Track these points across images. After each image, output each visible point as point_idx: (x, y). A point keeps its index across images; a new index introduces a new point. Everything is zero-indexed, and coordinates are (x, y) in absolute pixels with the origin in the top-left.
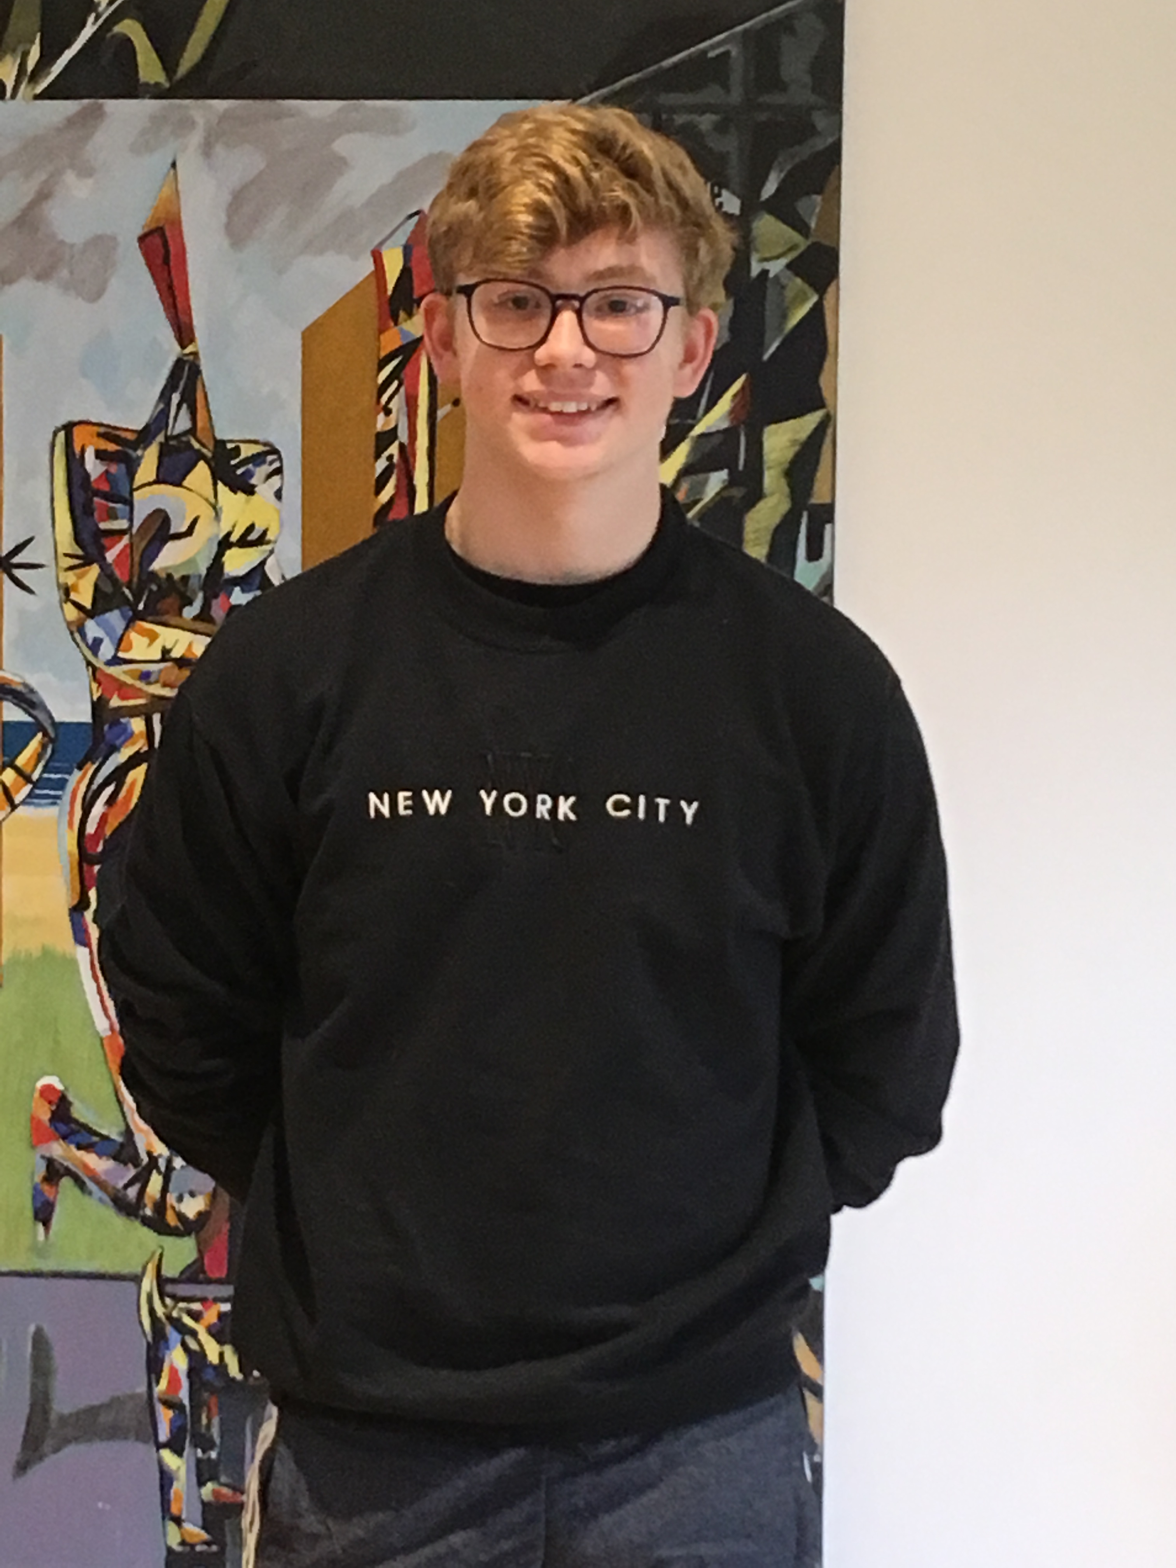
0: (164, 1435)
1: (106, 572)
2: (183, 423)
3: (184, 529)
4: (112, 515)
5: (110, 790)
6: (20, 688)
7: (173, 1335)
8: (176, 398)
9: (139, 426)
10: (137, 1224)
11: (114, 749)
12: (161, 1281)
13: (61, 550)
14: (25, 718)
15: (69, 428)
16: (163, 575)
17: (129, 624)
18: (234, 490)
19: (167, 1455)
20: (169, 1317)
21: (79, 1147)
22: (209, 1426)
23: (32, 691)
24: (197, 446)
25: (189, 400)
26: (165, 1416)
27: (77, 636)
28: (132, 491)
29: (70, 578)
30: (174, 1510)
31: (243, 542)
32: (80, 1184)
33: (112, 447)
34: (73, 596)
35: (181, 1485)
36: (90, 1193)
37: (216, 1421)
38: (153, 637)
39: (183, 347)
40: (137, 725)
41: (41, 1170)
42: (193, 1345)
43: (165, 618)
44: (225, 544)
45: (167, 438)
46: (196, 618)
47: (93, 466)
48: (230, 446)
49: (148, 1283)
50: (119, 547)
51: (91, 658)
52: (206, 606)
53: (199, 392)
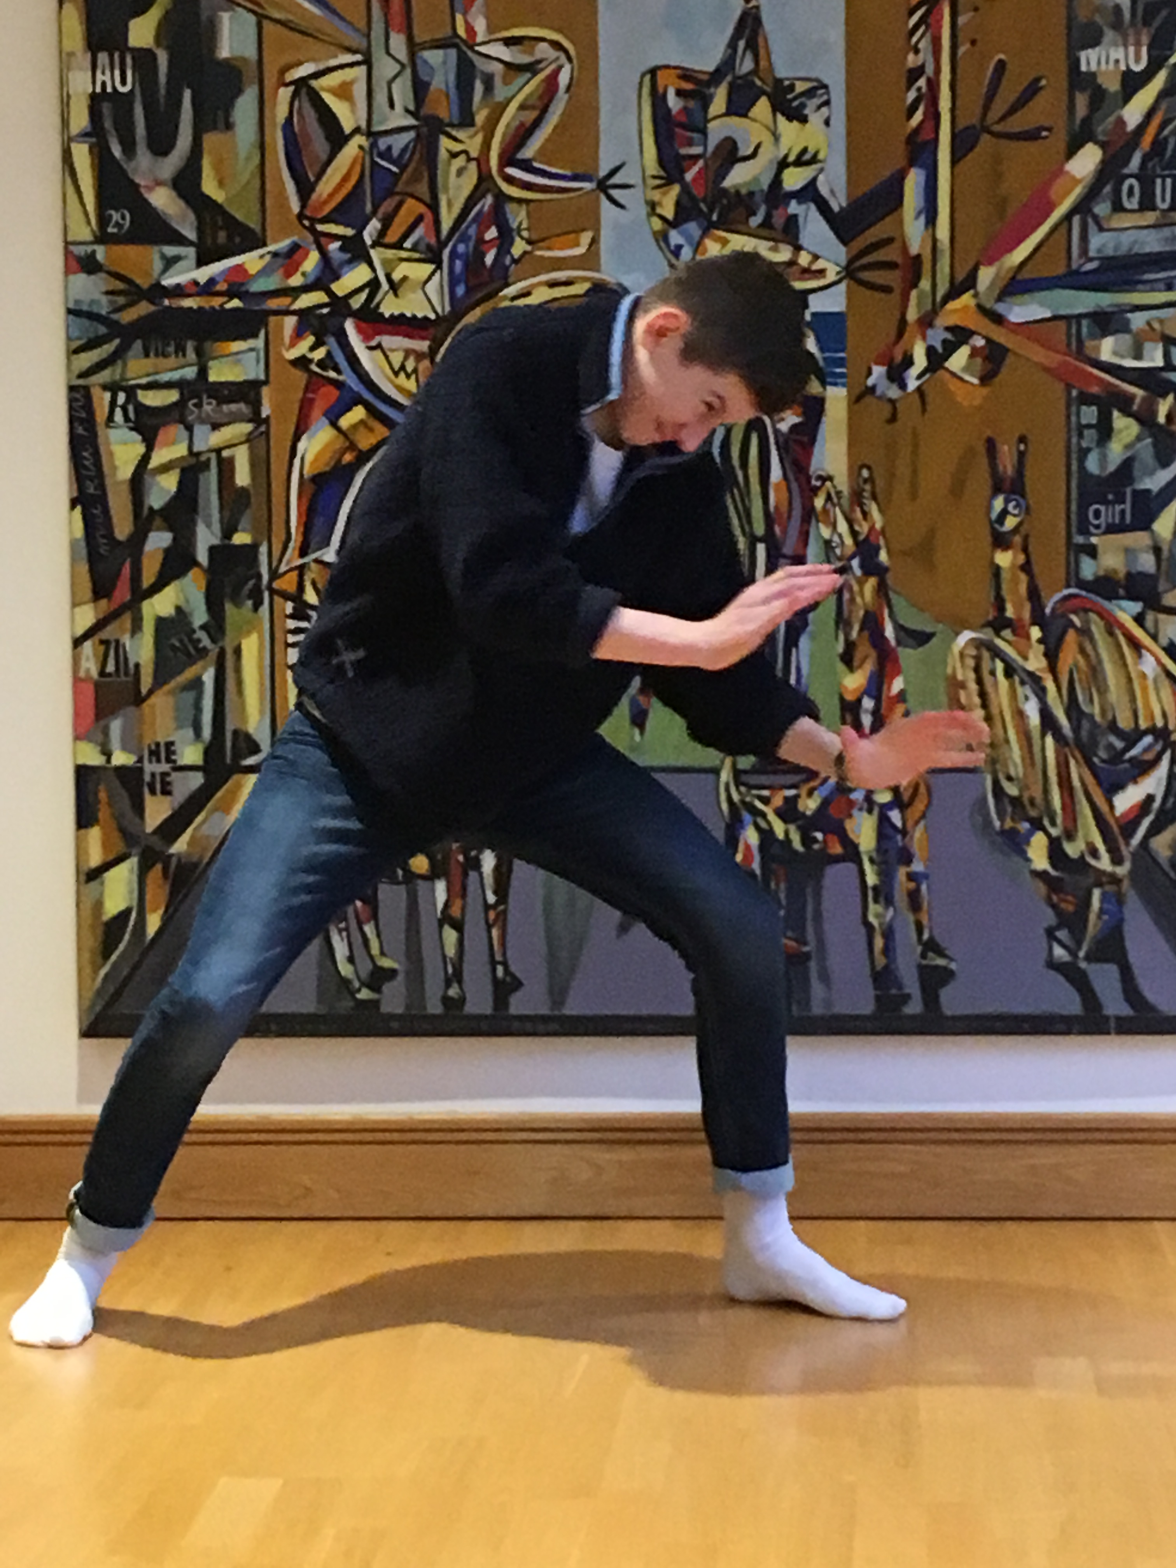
1: (685, 189)
2: (746, 65)
3: (750, 151)
4: (690, 143)
7: (747, 817)
8: (742, 44)
9: (711, 68)
12: (737, 772)
13: (648, 173)
15: (653, 72)
16: (733, 191)
17: (705, 233)
18: (790, 119)
20: (743, 802)
24: (759, 83)
25: (752, 46)
27: (662, 244)
28: (706, 122)
29: (656, 196)
31: (799, 162)
33: (688, 86)
34: (659, 210)
37: (783, 886)
38: (725, 242)
39: (747, 3)
42: (763, 824)
43: (734, 227)
44: (783, 164)
45: (734, 77)
46: (760, 226)
47: (673, 102)
48: (787, 83)
49: (726, 774)
50: (696, 169)
51: (674, 261)
52: (768, 216)
53: (761, 40)
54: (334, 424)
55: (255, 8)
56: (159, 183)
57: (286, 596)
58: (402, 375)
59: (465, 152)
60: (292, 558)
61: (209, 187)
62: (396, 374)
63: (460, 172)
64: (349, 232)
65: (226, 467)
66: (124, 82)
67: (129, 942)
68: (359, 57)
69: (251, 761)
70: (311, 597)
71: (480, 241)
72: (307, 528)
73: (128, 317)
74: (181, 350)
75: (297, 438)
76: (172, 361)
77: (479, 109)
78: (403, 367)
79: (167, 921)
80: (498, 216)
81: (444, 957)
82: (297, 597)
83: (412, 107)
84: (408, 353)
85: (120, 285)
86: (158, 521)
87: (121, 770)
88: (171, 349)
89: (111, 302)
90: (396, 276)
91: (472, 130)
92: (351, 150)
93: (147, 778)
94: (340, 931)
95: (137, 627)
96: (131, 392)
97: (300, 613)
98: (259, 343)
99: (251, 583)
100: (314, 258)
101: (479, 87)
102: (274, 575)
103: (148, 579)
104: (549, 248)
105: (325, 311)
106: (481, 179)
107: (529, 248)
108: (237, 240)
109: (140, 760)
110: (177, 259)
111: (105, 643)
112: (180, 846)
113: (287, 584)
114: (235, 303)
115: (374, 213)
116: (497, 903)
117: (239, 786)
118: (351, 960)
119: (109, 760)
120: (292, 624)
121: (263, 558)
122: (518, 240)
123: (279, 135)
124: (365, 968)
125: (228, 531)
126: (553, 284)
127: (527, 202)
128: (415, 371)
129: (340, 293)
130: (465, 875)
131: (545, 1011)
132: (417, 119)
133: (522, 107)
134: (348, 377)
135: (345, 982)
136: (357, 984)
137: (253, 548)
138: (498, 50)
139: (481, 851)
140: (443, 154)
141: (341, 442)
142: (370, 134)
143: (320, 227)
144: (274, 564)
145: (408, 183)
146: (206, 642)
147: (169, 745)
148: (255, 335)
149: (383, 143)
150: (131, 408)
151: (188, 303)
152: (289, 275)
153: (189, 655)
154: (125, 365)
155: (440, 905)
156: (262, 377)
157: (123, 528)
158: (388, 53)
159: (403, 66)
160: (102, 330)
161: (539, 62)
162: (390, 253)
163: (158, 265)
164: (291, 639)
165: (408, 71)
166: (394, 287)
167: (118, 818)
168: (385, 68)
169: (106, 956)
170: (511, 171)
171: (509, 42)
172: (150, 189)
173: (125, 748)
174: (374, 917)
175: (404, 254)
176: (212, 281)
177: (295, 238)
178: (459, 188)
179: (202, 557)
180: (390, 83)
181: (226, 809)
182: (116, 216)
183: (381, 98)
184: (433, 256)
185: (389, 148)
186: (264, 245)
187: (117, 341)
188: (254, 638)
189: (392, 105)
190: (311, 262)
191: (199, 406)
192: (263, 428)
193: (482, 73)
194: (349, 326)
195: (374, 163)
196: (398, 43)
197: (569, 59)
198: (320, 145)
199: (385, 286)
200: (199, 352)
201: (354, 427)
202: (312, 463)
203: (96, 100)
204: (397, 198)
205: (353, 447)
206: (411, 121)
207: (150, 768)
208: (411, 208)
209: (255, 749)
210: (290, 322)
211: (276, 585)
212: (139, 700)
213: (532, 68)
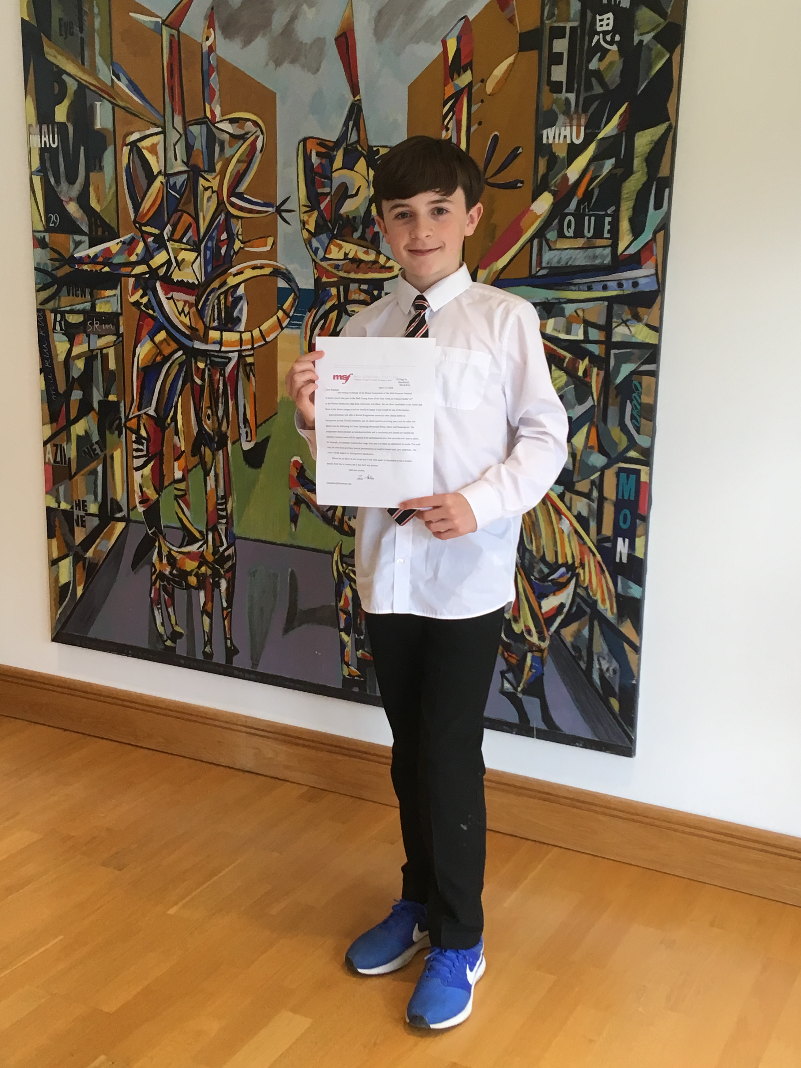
0: (342, 626)
1: (320, 213)
2: (354, 137)
3: (354, 192)
4: (323, 185)
5: (322, 322)
6: (285, 271)
7: (345, 580)
9: (335, 139)
10: (332, 529)
11: (324, 303)
12: (342, 556)
13: (301, 204)
14: (287, 286)
15: (305, 140)
16: (345, 216)
17: (331, 241)
19: (343, 635)
20: (344, 572)
21: (308, 491)
22: (360, 624)
23: (290, 273)
24: (360, 149)
25: (357, 125)
26: (343, 617)
27: (308, 246)
28: (332, 172)
29: (305, 217)
30: (346, 659)
32: (309, 507)
33: (324, 150)
34: (307, 226)
35: (348, 649)
36: (313, 512)
37: (363, 622)
38: (340, 247)
39: (354, 97)
40: (334, 291)
41: (293, 500)
43: (345, 238)
45: (347, 145)
46: (359, 238)
47: (315, 160)
48: (375, 149)
49: (336, 556)
50: (326, 201)
51: (314, 257)
52: (363, 232)
53: (361, 121)
54: (152, 340)
55: (112, 100)
56: (71, 200)
57: (132, 431)
58: (183, 314)
59: (212, 187)
60: (134, 412)
61: (94, 203)
62: (180, 314)
63: (209, 199)
64: (157, 232)
65: (105, 358)
66: (54, 143)
67: (69, 599)
68: (160, 129)
69: (119, 515)
70: (143, 433)
71: (219, 240)
72: (141, 394)
73: (60, 273)
74: (83, 294)
75: (135, 347)
76: (79, 299)
77: (218, 162)
78: (183, 311)
79: (85, 589)
80: (227, 227)
81: (204, 631)
82: (137, 432)
83: (185, 161)
84: (186, 302)
85: (56, 256)
86: (76, 385)
87: (64, 511)
88: (79, 292)
89: (52, 264)
90: (180, 258)
91: (214, 174)
92: (157, 184)
93: (75, 517)
94: (158, 609)
95: (69, 440)
96: (63, 313)
97: (139, 440)
98: (117, 292)
99: (117, 422)
100: (141, 245)
101: (217, 149)
102: (127, 419)
103: (73, 415)
104: (252, 247)
105: (147, 276)
106: (219, 204)
107: (242, 246)
108: (107, 233)
109: (72, 508)
110: (80, 243)
111: (56, 445)
112: (90, 554)
113: (133, 424)
114: (106, 269)
115: (168, 222)
116: (227, 608)
117: (113, 528)
118: (163, 624)
119: (59, 506)
120: (135, 446)
121: (122, 409)
122: (237, 240)
123: (124, 174)
124: (169, 631)
125: (107, 394)
126: (254, 268)
127: (241, 218)
128: (189, 313)
129: (154, 267)
130: (213, 591)
131: (248, 667)
132: (188, 167)
133: (238, 161)
134: (157, 314)
135: (161, 635)
136: (165, 638)
137: (117, 404)
138: (225, 126)
139: (220, 579)
140: (201, 188)
141: (154, 351)
142: (167, 175)
143: (144, 228)
144: (127, 412)
145: (185, 204)
146: (98, 451)
147: (84, 501)
148: (115, 288)
149: (172, 181)
150: (63, 322)
151: (85, 267)
152: (130, 255)
153: (91, 457)
154: (59, 300)
155: (202, 604)
156: (119, 311)
157: (62, 387)
158: (174, 127)
159: (181, 135)
160: (49, 280)
161: (247, 133)
162: (177, 245)
163: (72, 246)
164: (135, 454)
165: (183, 137)
166: (178, 264)
167: (64, 535)
168: (173, 136)
169: (61, 604)
170: (233, 199)
171: (232, 121)
172: (68, 203)
173: (66, 502)
174: (173, 604)
175: (183, 246)
176: (96, 256)
177: (132, 234)
178: (208, 208)
179: (96, 405)
180: (175, 145)
181: (109, 538)
182: (53, 218)
183: (171, 154)
184: (196, 249)
185: (175, 183)
186: (119, 238)
187: (56, 286)
188: (119, 450)
189: (176, 159)
190: (140, 248)
191: (92, 324)
192: (121, 339)
193: (219, 139)
194: (158, 285)
195: (168, 192)
196: (178, 120)
197: (262, 133)
198: (143, 181)
199: (174, 264)
200: (91, 295)
201: (161, 342)
202: (142, 360)
203: (43, 151)
204: (179, 213)
205: (160, 353)
206: (185, 168)
207: (77, 512)
208: (186, 219)
209: (121, 510)
210: (131, 281)
211: (128, 424)
212: (71, 477)
213: (243, 137)
